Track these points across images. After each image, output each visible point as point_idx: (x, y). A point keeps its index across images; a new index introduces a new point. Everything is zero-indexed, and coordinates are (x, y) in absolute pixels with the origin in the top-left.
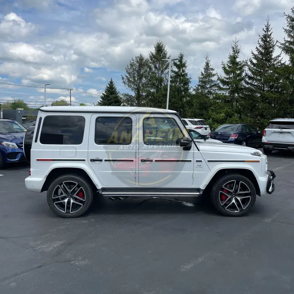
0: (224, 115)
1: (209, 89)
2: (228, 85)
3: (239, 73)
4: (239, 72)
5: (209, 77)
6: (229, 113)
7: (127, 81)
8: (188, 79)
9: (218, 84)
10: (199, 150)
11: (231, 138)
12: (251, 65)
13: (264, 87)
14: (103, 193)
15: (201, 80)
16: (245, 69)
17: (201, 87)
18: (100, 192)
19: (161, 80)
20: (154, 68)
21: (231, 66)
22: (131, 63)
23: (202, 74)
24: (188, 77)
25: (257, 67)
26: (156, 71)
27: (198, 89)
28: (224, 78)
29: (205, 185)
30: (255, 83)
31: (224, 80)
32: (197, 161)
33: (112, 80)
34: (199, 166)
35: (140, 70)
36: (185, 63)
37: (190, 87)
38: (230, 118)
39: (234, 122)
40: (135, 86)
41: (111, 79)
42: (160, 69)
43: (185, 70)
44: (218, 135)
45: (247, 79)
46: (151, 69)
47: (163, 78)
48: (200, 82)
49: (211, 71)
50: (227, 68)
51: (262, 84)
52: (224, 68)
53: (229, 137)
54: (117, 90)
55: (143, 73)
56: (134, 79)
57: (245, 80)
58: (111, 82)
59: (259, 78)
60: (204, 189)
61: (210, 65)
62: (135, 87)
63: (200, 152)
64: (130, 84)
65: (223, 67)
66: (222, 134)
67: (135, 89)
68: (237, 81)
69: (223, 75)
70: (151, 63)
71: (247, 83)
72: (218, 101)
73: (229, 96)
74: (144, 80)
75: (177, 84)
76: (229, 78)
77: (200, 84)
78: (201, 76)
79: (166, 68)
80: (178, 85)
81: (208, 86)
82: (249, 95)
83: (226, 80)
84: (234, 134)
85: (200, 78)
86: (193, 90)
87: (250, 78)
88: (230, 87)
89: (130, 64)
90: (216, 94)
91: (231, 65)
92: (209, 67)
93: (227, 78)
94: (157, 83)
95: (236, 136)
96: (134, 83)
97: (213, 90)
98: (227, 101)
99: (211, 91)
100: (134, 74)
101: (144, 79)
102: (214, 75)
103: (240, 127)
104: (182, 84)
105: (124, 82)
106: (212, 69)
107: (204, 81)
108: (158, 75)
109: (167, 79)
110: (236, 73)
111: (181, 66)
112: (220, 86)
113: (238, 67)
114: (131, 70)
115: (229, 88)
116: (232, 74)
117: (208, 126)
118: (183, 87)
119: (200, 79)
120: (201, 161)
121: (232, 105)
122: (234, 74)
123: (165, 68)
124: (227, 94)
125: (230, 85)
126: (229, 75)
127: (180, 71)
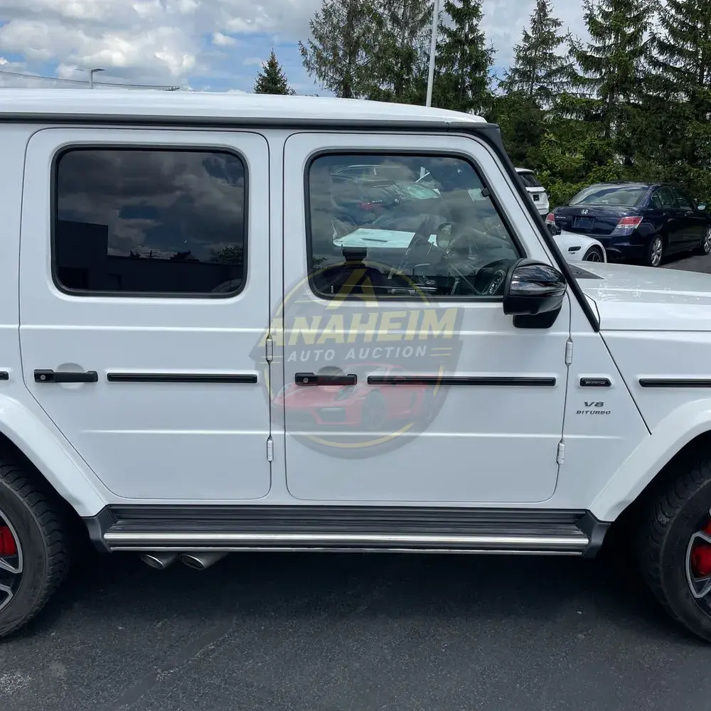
0: (581, 156)
1: (544, 82)
2: (598, 69)
3: (633, 34)
4: (632, 30)
5: (547, 45)
6: (597, 152)
7: (314, 59)
8: (484, 54)
9: (571, 65)
10: (596, 326)
11: (619, 226)
12: (669, 8)
13: (702, 76)
14: (108, 536)
15: (521, 54)
16: (650, 20)
17: (520, 76)
18: (95, 534)
19: (408, 57)
20: (390, 20)
21: (611, 12)
22: (325, 8)
23: (527, 37)
24: (484, 48)
25: (685, 15)
26: (397, 30)
27: (512, 82)
28: (588, 47)
29: (621, 503)
30: (676, 62)
31: (588, 54)
32: (584, 383)
33: (273, 58)
34: (593, 408)
35: (350, 26)
36: (479, 4)
37: (490, 75)
38: (600, 164)
39: (612, 176)
40: (338, 75)
41: (272, 53)
42: (407, 23)
43: (476, 25)
44: (580, 216)
45: (655, 52)
46: (380, 23)
47: (416, 50)
48: (520, 62)
49: (553, 29)
50: (599, 19)
51: (697, 66)
52: (591, 19)
53: (615, 225)
54: (287, 88)
55: (359, 38)
56: (336, 55)
57: (650, 53)
58: (273, 64)
59: (689, 47)
60: (613, 520)
61: (549, 8)
62: (337, 77)
63: (604, 334)
64: (323, 69)
65: (587, 16)
66: (591, 214)
67: (337, 83)
68: (627, 56)
69: (586, 40)
70: (380, 7)
71: (655, 63)
72: (569, 117)
73: (600, 101)
74: (362, 58)
75: (453, 67)
76: (604, 47)
77: (518, 67)
78: (522, 44)
79: (423, 22)
80: (456, 70)
81: (542, 73)
82: (657, 98)
83: (595, 56)
84: (630, 215)
85: (518, 49)
86: (499, 86)
87: (663, 47)
88: (605, 74)
89: (324, 10)
90: (565, 96)
91: (611, 10)
92: (545, 15)
93: (598, 50)
94: (399, 65)
95: (635, 221)
96: (333, 64)
97: (555, 84)
98: (594, 116)
99: (550, 87)
100: (334, 39)
101: (362, 53)
102: (560, 40)
103: (649, 192)
104: (466, 67)
105: (307, 63)
106: (556, 23)
107: (530, 58)
108: (401, 40)
109: (425, 53)
110: (624, 34)
111: (466, 15)
112: (576, 74)
113: (630, 14)
114: (327, 28)
115: (602, 78)
116: (613, 36)
117: (542, 189)
118: (470, 75)
119: (520, 51)
120: (607, 383)
121: (608, 128)
122: (616, 38)
123: (421, 21)
124: (594, 97)
125: (604, 71)
126: (604, 39)
127: (463, 28)
